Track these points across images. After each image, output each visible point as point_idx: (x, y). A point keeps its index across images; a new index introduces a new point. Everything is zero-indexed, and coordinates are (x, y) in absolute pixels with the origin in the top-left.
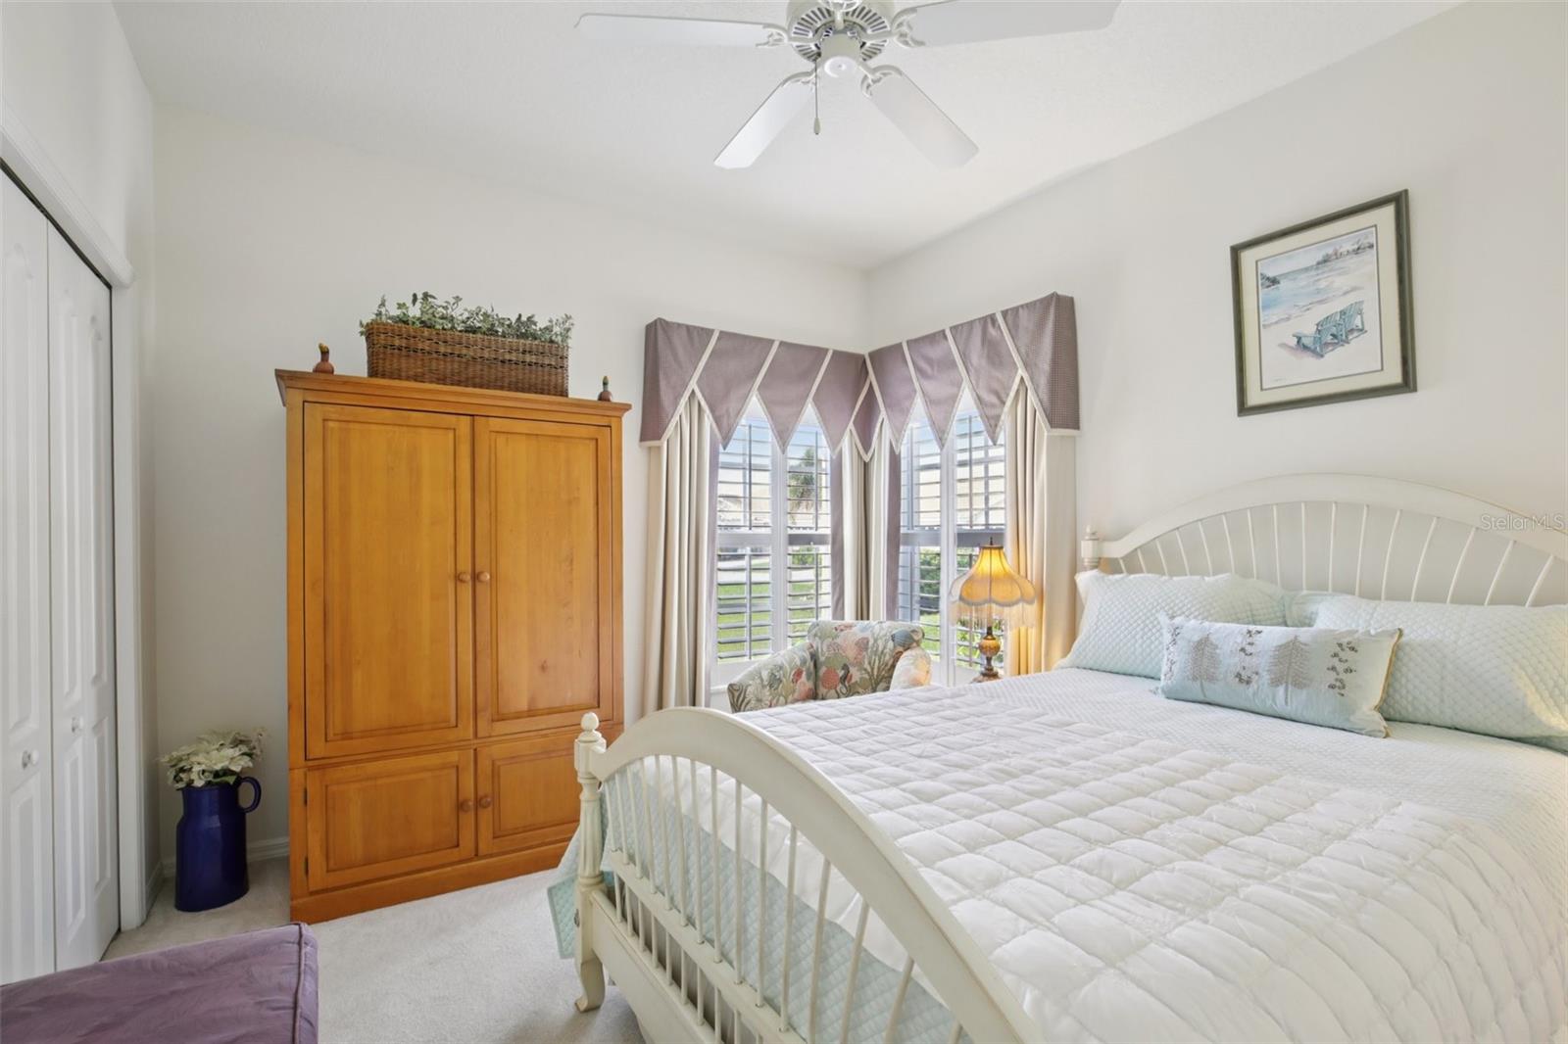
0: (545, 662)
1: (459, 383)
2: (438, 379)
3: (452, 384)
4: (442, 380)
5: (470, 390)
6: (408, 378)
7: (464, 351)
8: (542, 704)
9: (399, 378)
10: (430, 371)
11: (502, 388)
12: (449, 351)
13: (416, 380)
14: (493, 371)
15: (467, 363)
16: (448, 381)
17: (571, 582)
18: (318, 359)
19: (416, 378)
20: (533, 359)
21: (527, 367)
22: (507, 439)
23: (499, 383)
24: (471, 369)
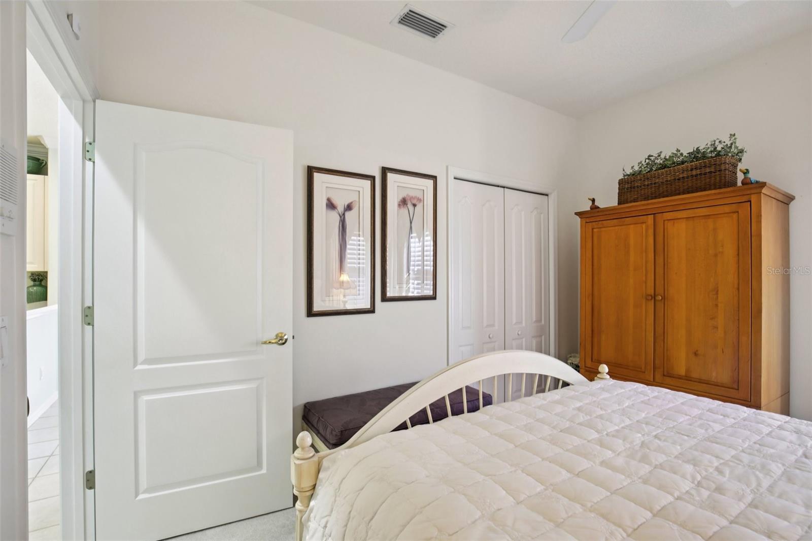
0: (697, 351)
1: (656, 198)
2: (645, 198)
3: (652, 199)
4: (646, 199)
5: (650, 201)
6: (631, 202)
7: (657, 181)
8: (695, 375)
9: (627, 203)
10: (641, 196)
11: (679, 194)
12: (650, 183)
13: (634, 202)
14: (674, 186)
15: (659, 186)
16: (650, 198)
17: (717, 305)
18: (590, 203)
19: (635, 201)
20: (698, 172)
21: (694, 178)
22: (674, 222)
23: (678, 192)
24: (661, 189)
